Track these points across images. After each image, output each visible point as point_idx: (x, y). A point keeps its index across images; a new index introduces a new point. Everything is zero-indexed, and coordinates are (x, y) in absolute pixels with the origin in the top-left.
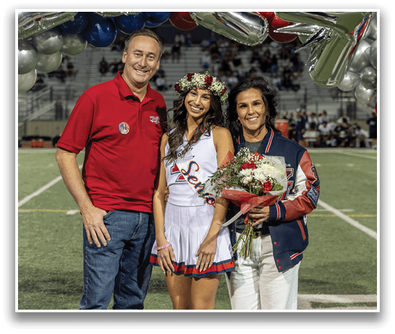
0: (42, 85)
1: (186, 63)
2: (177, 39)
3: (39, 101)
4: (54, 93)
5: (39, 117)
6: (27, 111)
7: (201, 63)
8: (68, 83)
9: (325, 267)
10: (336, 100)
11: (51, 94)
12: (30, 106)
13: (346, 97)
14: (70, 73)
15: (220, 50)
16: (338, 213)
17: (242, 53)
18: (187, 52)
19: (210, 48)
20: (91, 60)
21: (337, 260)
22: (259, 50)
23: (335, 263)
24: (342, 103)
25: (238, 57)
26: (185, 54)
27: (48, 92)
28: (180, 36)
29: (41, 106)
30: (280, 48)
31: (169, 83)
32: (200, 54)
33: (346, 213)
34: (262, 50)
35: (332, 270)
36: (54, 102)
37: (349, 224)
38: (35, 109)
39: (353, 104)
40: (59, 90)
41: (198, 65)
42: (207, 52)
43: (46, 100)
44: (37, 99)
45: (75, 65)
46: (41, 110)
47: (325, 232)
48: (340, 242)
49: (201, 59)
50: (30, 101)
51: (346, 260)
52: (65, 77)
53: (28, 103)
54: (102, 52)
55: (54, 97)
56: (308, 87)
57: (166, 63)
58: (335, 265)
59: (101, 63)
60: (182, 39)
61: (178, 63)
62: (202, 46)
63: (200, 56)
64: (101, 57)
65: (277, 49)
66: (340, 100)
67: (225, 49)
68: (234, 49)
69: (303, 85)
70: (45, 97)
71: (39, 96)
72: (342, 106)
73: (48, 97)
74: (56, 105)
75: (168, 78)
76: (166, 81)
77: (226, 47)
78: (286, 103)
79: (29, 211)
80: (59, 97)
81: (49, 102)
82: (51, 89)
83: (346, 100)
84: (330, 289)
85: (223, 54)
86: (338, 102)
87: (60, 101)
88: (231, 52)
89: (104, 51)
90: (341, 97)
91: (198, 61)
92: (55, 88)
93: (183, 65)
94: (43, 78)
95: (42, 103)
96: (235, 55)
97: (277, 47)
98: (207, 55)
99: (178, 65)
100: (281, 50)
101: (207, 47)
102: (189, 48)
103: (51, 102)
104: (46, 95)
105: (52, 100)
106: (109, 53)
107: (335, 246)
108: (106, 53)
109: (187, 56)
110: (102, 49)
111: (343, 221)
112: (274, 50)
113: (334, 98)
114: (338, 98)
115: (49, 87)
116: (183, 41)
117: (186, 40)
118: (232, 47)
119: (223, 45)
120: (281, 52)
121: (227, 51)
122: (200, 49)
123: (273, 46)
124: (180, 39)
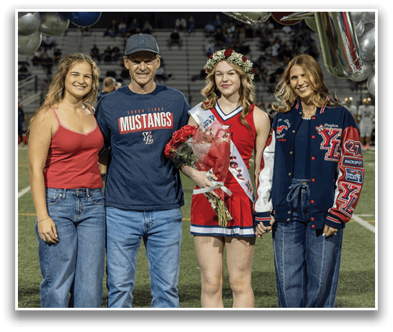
0: (26, 74)
1: (187, 50)
2: (178, 23)
3: (23, 91)
4: (39, 82)
7: (204, 50)
10: (355, 92)
11: (36, 84)
15: (226, 36)
16: (355, 218)
18: (189, 39)
19: (215, 33)
21: (354, 269)
22: (269, 36)
23: (352, 272)
24: (361, 94)
25: (246, 44)
26: (187, 41)
27: (33, 81)
28: (180, 20)
29: (24, 97)
30: (293, 34)
31: (168, 73)
32: (203, 41)
33: (364, 218)
34: (272, 37)
35: (349, 281)
36: (39, 93)
41: (202, 53)
42: (211, 38)
43: (30, 90)
46: (24, 101)
48: (358, 249)
49: (204, 46)
51: (364, 270)
54: (93, 38)
55: (39, 87)
60: (184, 22)
61: (180, 50)
62: (205, 31)
63: (203, 43)
65: (289, 35)
66: (359, 92)
67: (231, 35)
68: (242, 35)
70: (29, 87)
71: (22, 86)
72: (361, 97)
73: (33, 86)
76: (165, 70)
77: (232, 32)
81: (33, 92)
82: (36, 77)
83: (366, 92)
85: (230, 40)
86: (357, 94)
88: (238, 37)
89: (95, 36)
91: (201, 48)
92: (39, 77)
93: (185, 53)
94: (26, 66)
95: (25, 94)
97: (290, 33)
98: (211, 42)
99: (179, 52)
100: (294, 36)
101: (211, 32)
102: (192, 34)
103: (36, 93)
104: (31, 84)
105: (36, 90)
106: (102, 38)
107: (352, 254)
108: (98, 38)
109: (189, 43)
110: (93, 34)
111: (361, 226)
112: (285, 37)
113: (352, 90)
114: (357, 90)
115: (33, 76)
116: (184, 24)
117: (188, 24)
118: (239, 33)
119: (229, 31)
120: (293, 39)
121: (233, 37)
122: (204, 34)
123: (284, 32)
124: (181, 23)
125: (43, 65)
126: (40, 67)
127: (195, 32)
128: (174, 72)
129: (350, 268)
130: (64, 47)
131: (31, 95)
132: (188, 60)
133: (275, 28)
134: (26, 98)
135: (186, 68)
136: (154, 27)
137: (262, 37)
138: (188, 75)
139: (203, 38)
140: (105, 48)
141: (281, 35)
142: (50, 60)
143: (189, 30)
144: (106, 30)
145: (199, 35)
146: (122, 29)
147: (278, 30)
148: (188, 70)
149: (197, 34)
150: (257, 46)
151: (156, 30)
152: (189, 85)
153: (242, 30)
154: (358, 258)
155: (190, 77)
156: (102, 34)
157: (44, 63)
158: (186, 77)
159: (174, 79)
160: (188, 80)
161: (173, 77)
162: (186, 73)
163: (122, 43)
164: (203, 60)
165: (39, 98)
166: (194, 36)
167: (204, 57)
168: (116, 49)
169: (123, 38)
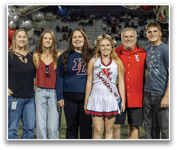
1: (95, 27)
2: (92, 16)
4: (35, 41)
7: (102, 27)
11: (34, 42)
15: (111, 21)
17: (121, 23)
18: (96, 23)
19: (107, 20)
20: (52, 26)
25: (120, 25)
26: (95, 24)
27: (32, 41)
28: (93, 15)
30: (139, 20)
32: (102, 23)
34: (130, 22)
36: (35, 46)
40: (37, 40)
41: (101, 28)
42: (105, 22)
43: (31, 45)
49: (102, 26)
54: (57, 23)
55: (35, 43)
57: (86, 27)
59: (57, 27)
60: (94, 16)
62: (103, 20)
67: (113, 21)
68: (118, 21)
70: (31, 43)
73: (32, 43)
77: (114, 20)
78: (142, 46)
80: (37, 43)
82: (34, 39)
85: (113, 23)
88: (116, 22)
89: (58, 22)
91: (101, 26)
92: (35, 39)
96: (119, 24)
97: (137, 20)
98: (105, 24)
100: (139, 21)
101: (105, 20)
102: (97, 21)
103: (34, 46)
105: (34, 44)
106: (60, 23)
108: (59, 23)
109: (96, 24)
110: (57, 21)
112: (136, 22)
115: (33, 39)
117: (96, 16)
118: (116, 20)
119: (113, 19)
120: (139, 22)
121: (114, 22)
122: (102, 21)
124: (93, 16)
125: (37, 34)
126: (35, 35)
127: (98, 20)
130: (46, 27)
131: (32, 47)
132: (96, 31)
134: (30, 48)
135: (95, 35)
136: (81, 18)
137: (126, 22)
139: (102, 22)
140: (62, 27)
141: (134, 21)
142: (39, 32)
143: (96, 19)
144: (62, 19)
145: (100, 21)
146: (69, 19)
147: (132, 19)
149: (99, 21)
150: (124, 25)
151: (83, 19)
153: (118, 19)
156: (61, 21)
157: (37, 33)
163: (69, 25)
164: (102, 31)
165: (35, 48)
166: (98, 22)
167: (102, 30)
168: (67, 27)
169: (69, 23)
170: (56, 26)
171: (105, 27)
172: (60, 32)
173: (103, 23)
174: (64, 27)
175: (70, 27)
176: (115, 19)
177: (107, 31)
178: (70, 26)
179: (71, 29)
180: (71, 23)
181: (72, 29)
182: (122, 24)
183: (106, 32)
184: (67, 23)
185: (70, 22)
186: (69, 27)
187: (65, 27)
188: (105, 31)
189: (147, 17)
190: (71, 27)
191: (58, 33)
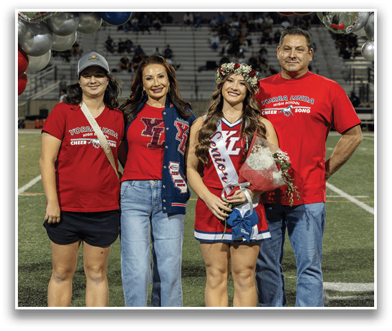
1: (194, 43)
2: (186, 17)
3: (43, 81)
4: (58, 72)
5: (43, 96)
6: (31, 91)
7: (210, 43)
8: (72, 62)
9: (341, 254)
10: (348, 82)
11: (56, 74)
12: (33, 85)
13: (358, 79)
14: (75, 53)
15: (229, 29)
16: (352, 199)
17: (252, 34)
18: (196, 33)
19: (220, 28)
20: (97, 39)
21: (352, 246)
22: (269, 30)
23: (351, 250)
24: (354, 84)
25: (248, 37)
26: (194, 35)
27: (52, 71)
28: (188, 15)
29: (44, 85)
32: (209, 34)
33: (360, 200)
34: (272, 31)
35: (348, 257)
36: (59, 82)
37: (364, 210)
38: (39, 89)
39: (366, 86)
40: (64, 70)
41: (206, 45)
42: (216, 33)
43: (50, 80)
44: (41, 79)
45: (80, 44)
46: (45, 90)
47: (340, 218)
48: (355, 228)
50: (33, 80)
51: (362, 248)
52: (70, 56)
53: (32, 83)
54: (108, 32)
55: (58, 77)
56: (320, 68)
58: (351, 252)
59: (107, 42)
60: (191, 18)
62: (211, 26)
63: (207, 37)
64: (107, 36)
66: (352, 82)
67: (234, 29)
69: (315, 66)
70: (49, 77)
71: (43, 75)
72: (354, 88)
73: (52, 76)
74: (60, 84)
75: (175, 58)
77: (236, 27)
79: (35, 194)
80: (64, 77)
81: (53, 81)
82: (56, 67)
83: (359, 82)
84: (347, 277)
85: (233, 34)
86: (350, 84)
87: (64, 81)
89: (110, 30)
90: (354, 79)
91: (206, 41)
92: (59, 67)
93: (192, 45)
95: (46, 83)
98: (215, 36)
99: (186, 45)
102: (198, 28)
103: (56, 82)
104: (50, 74)
105: (56, 79)
106: (116, 32)
107: (350, 233)
108: (112, 32)
109: (196, 37)
110: (107, 28)
111: (358, 206)
113: (346, 80)
114: (350, 81)
115: (53, 66)
116: (192, 20)
117: (195, 19)
121: (237, 31)
123: (283, 27)
124: (188, 18)
125: (62, 56)
126: (59, 57)
127: (201, 26)
128: (182, 63)
129: (349, 246)
130: (82, 40)
131: (51, 84)
132: (194, 52)
133: (274, 23)
134: (46, 86)
135: (193, 59)
136: (163, 22)
138: (195, 66)
139: (208, 32)
140: (118, 41)
141: (281, 29)
142: (68, 51)
143: (196, 25)
145: (205, 29)
146: (135, 23)
147: (277, 25)
148: (195, 61)
149: (203, 28)
151: (165, 24)
152: (196, 76)
154: (356, 236)
155: (197, 68)
157: (63, 54)
158: (193, 68)
159: (182, 70)
160: (195, 70)
161: (180, 68)
162: (192, 63)
163: (135, 36)
164: (208, 52)
165: (58, 87)
166: (200, 30)
167: (210, 49)
168: (129, 42)
169: (136, 32)
170: (106, 40)
171: (215, 43)
172: (116, 53)
173: (212, 33)
174: (124, 40)
175: (137, 43)
176: (237, 24)
177: (220, 50)
178: (137, 39)
179: (139, 46)
180: (140, 33)
181: (142, 45)
182: (255, 35)
183: (217, 54)
184: (131, 32)
185: (137, 30)
186: (134, 41)
187: (126, 42)
188: (215, 51)
189: (309, 21)
190: (139, 41)
191: (110, 54)
